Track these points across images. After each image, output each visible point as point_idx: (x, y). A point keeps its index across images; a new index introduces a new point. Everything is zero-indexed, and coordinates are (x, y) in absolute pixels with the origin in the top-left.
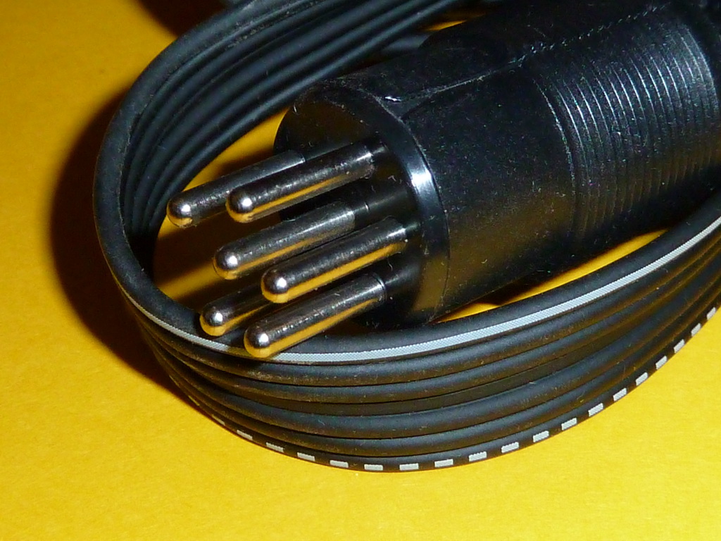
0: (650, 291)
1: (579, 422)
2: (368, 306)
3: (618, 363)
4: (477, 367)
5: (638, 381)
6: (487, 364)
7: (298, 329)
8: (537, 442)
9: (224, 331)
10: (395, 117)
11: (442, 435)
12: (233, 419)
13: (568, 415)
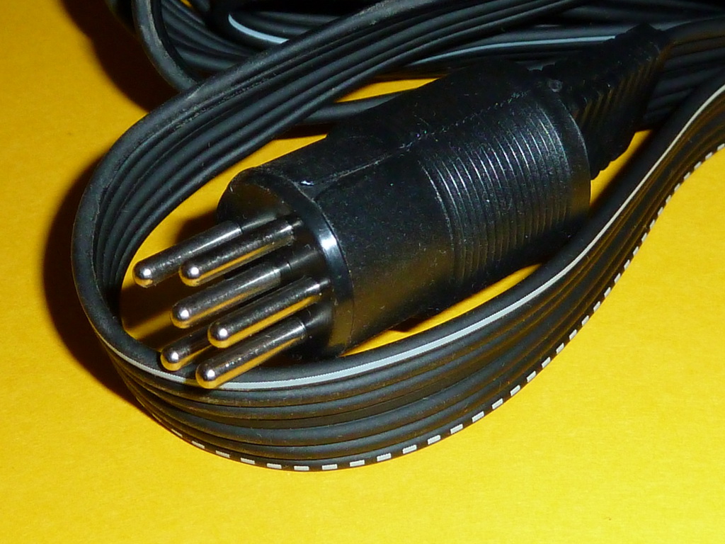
0: (518, 323)
1: (464, 427)
2: (292, 345)
3: (494, 380)
4: (380, 388)
5: (512, 392)
6: (388, 385)
7: (237, 365)
8: (431, 444)
9: (180, 367)
10: (309, 199)
11: (355, 441)
12: (189, 433)
13: (456, 422)
